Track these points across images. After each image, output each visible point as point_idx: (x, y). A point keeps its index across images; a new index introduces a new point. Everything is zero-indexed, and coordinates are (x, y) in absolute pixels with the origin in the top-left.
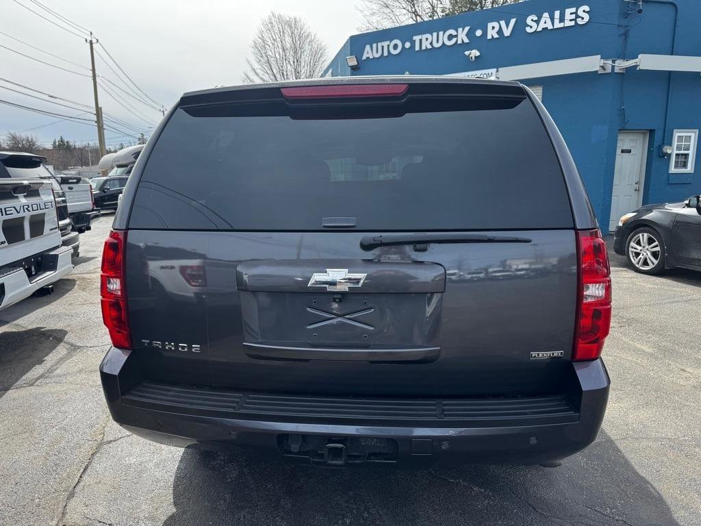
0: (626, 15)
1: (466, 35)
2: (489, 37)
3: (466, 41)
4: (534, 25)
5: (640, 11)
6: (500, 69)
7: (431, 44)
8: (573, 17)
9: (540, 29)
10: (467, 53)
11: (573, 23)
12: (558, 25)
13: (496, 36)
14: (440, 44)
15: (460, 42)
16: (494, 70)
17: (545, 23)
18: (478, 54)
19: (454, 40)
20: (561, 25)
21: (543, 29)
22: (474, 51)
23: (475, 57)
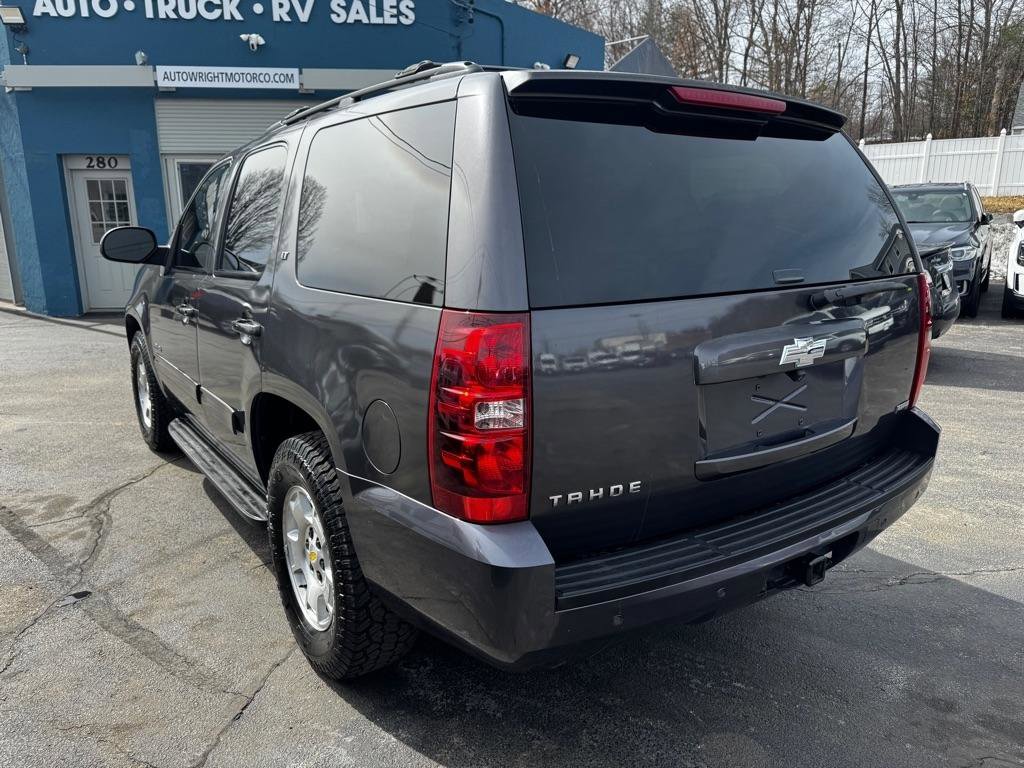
0: (457, 23)
1: (237, 8)
2: (276, 18)
3: (238, 17)
4: (343, 13)
5: (471, 21)
6: (304, 70)
7: (176, 10)
8: (395, 11)
9: (351, 20)
10: (244, 37)
11: (394, 21)
12: (375, 20)
13: (287, 19)
14: (191, 15)
15: (227, 17)
16: (295, 71)
17: (358, 12)
18: (262, 41)
19: (216, 13)
20: (379, 21)
21: (355, 21)
22: (254, 36)
23: (258, 45)
